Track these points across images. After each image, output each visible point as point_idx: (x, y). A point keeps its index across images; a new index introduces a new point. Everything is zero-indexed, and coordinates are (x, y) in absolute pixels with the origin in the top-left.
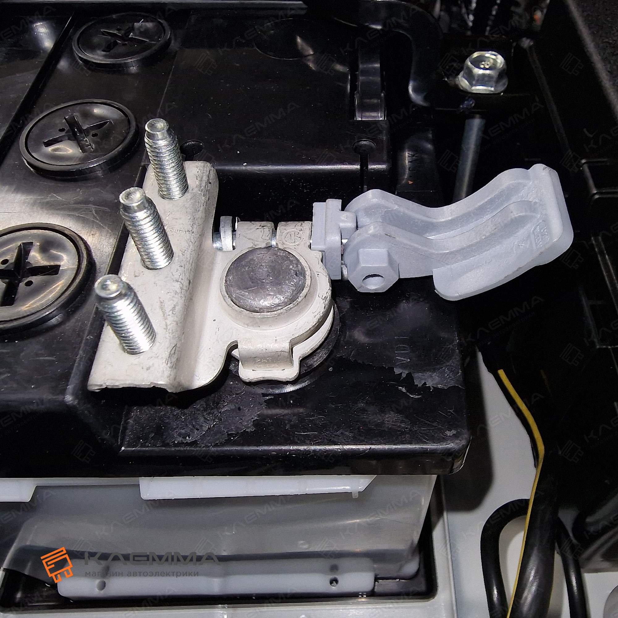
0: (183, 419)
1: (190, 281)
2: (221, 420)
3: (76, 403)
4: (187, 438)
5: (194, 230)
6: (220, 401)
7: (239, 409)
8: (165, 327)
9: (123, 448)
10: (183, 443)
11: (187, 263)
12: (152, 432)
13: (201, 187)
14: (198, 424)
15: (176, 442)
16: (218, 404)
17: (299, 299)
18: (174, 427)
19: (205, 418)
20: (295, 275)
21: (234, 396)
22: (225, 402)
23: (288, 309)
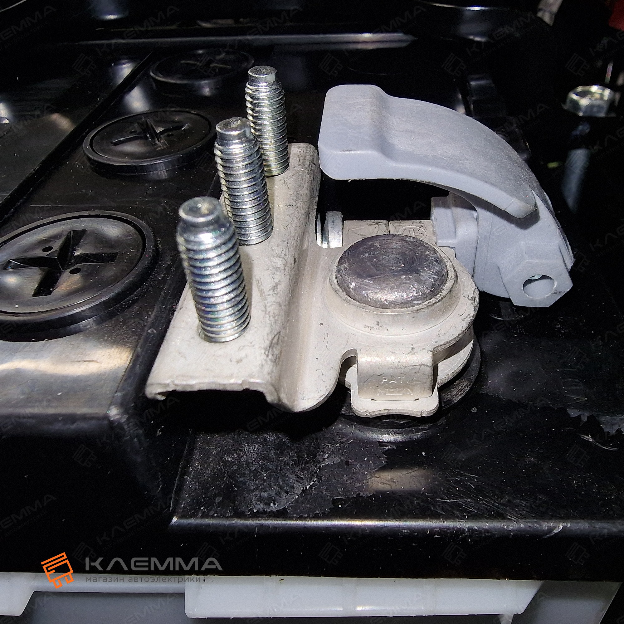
0: (265, 476)
1: (295, 259)
2: (321, 478)
3: (124, 420)
4: (272, 504)
5: (299, 205)
6: (318, 452)
7: (347, 463)
8: (264, 309)
9: (175, 519)
10: (265, 512)
11: (292, 239)
12: (219, 494)
13: (305, 165)
14: (288, 485)
15: (255, 511)
16: (315, 456)
17: (444, 293)
18: (252, 488)
19: (297, 475)
20: (435, 262)
21: (338, 445)
22: (325, 453)
23: (430, 304)
